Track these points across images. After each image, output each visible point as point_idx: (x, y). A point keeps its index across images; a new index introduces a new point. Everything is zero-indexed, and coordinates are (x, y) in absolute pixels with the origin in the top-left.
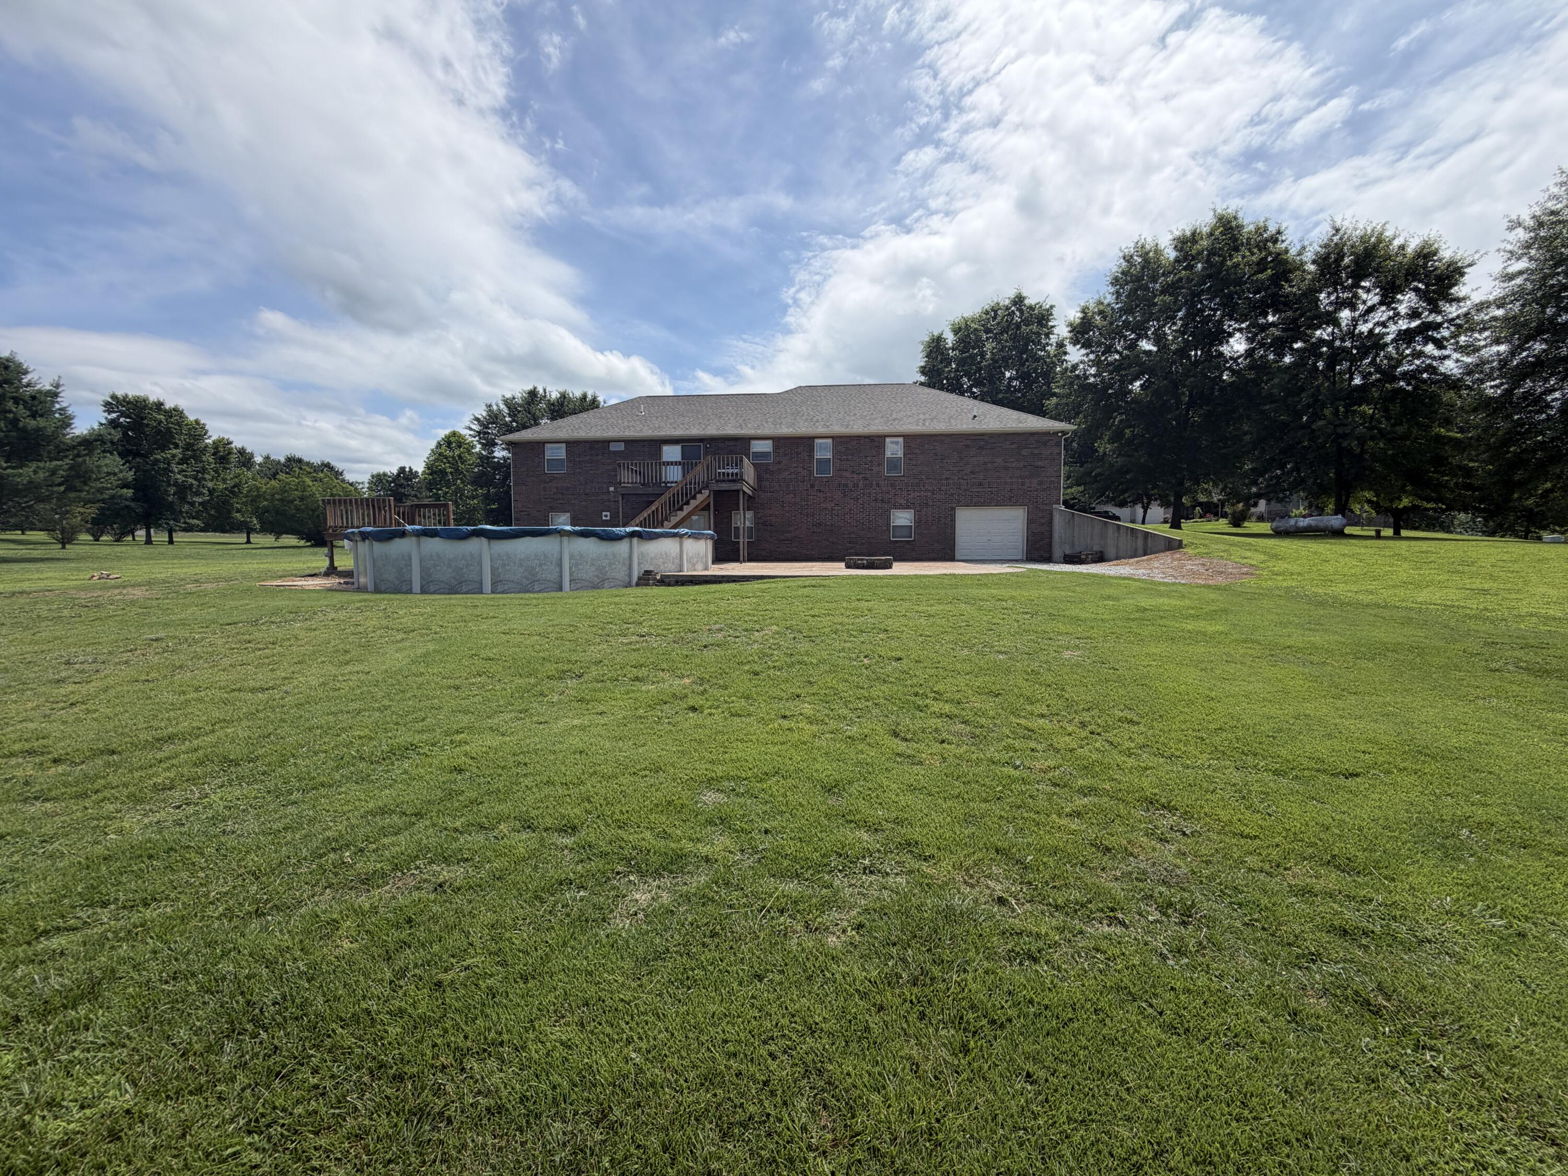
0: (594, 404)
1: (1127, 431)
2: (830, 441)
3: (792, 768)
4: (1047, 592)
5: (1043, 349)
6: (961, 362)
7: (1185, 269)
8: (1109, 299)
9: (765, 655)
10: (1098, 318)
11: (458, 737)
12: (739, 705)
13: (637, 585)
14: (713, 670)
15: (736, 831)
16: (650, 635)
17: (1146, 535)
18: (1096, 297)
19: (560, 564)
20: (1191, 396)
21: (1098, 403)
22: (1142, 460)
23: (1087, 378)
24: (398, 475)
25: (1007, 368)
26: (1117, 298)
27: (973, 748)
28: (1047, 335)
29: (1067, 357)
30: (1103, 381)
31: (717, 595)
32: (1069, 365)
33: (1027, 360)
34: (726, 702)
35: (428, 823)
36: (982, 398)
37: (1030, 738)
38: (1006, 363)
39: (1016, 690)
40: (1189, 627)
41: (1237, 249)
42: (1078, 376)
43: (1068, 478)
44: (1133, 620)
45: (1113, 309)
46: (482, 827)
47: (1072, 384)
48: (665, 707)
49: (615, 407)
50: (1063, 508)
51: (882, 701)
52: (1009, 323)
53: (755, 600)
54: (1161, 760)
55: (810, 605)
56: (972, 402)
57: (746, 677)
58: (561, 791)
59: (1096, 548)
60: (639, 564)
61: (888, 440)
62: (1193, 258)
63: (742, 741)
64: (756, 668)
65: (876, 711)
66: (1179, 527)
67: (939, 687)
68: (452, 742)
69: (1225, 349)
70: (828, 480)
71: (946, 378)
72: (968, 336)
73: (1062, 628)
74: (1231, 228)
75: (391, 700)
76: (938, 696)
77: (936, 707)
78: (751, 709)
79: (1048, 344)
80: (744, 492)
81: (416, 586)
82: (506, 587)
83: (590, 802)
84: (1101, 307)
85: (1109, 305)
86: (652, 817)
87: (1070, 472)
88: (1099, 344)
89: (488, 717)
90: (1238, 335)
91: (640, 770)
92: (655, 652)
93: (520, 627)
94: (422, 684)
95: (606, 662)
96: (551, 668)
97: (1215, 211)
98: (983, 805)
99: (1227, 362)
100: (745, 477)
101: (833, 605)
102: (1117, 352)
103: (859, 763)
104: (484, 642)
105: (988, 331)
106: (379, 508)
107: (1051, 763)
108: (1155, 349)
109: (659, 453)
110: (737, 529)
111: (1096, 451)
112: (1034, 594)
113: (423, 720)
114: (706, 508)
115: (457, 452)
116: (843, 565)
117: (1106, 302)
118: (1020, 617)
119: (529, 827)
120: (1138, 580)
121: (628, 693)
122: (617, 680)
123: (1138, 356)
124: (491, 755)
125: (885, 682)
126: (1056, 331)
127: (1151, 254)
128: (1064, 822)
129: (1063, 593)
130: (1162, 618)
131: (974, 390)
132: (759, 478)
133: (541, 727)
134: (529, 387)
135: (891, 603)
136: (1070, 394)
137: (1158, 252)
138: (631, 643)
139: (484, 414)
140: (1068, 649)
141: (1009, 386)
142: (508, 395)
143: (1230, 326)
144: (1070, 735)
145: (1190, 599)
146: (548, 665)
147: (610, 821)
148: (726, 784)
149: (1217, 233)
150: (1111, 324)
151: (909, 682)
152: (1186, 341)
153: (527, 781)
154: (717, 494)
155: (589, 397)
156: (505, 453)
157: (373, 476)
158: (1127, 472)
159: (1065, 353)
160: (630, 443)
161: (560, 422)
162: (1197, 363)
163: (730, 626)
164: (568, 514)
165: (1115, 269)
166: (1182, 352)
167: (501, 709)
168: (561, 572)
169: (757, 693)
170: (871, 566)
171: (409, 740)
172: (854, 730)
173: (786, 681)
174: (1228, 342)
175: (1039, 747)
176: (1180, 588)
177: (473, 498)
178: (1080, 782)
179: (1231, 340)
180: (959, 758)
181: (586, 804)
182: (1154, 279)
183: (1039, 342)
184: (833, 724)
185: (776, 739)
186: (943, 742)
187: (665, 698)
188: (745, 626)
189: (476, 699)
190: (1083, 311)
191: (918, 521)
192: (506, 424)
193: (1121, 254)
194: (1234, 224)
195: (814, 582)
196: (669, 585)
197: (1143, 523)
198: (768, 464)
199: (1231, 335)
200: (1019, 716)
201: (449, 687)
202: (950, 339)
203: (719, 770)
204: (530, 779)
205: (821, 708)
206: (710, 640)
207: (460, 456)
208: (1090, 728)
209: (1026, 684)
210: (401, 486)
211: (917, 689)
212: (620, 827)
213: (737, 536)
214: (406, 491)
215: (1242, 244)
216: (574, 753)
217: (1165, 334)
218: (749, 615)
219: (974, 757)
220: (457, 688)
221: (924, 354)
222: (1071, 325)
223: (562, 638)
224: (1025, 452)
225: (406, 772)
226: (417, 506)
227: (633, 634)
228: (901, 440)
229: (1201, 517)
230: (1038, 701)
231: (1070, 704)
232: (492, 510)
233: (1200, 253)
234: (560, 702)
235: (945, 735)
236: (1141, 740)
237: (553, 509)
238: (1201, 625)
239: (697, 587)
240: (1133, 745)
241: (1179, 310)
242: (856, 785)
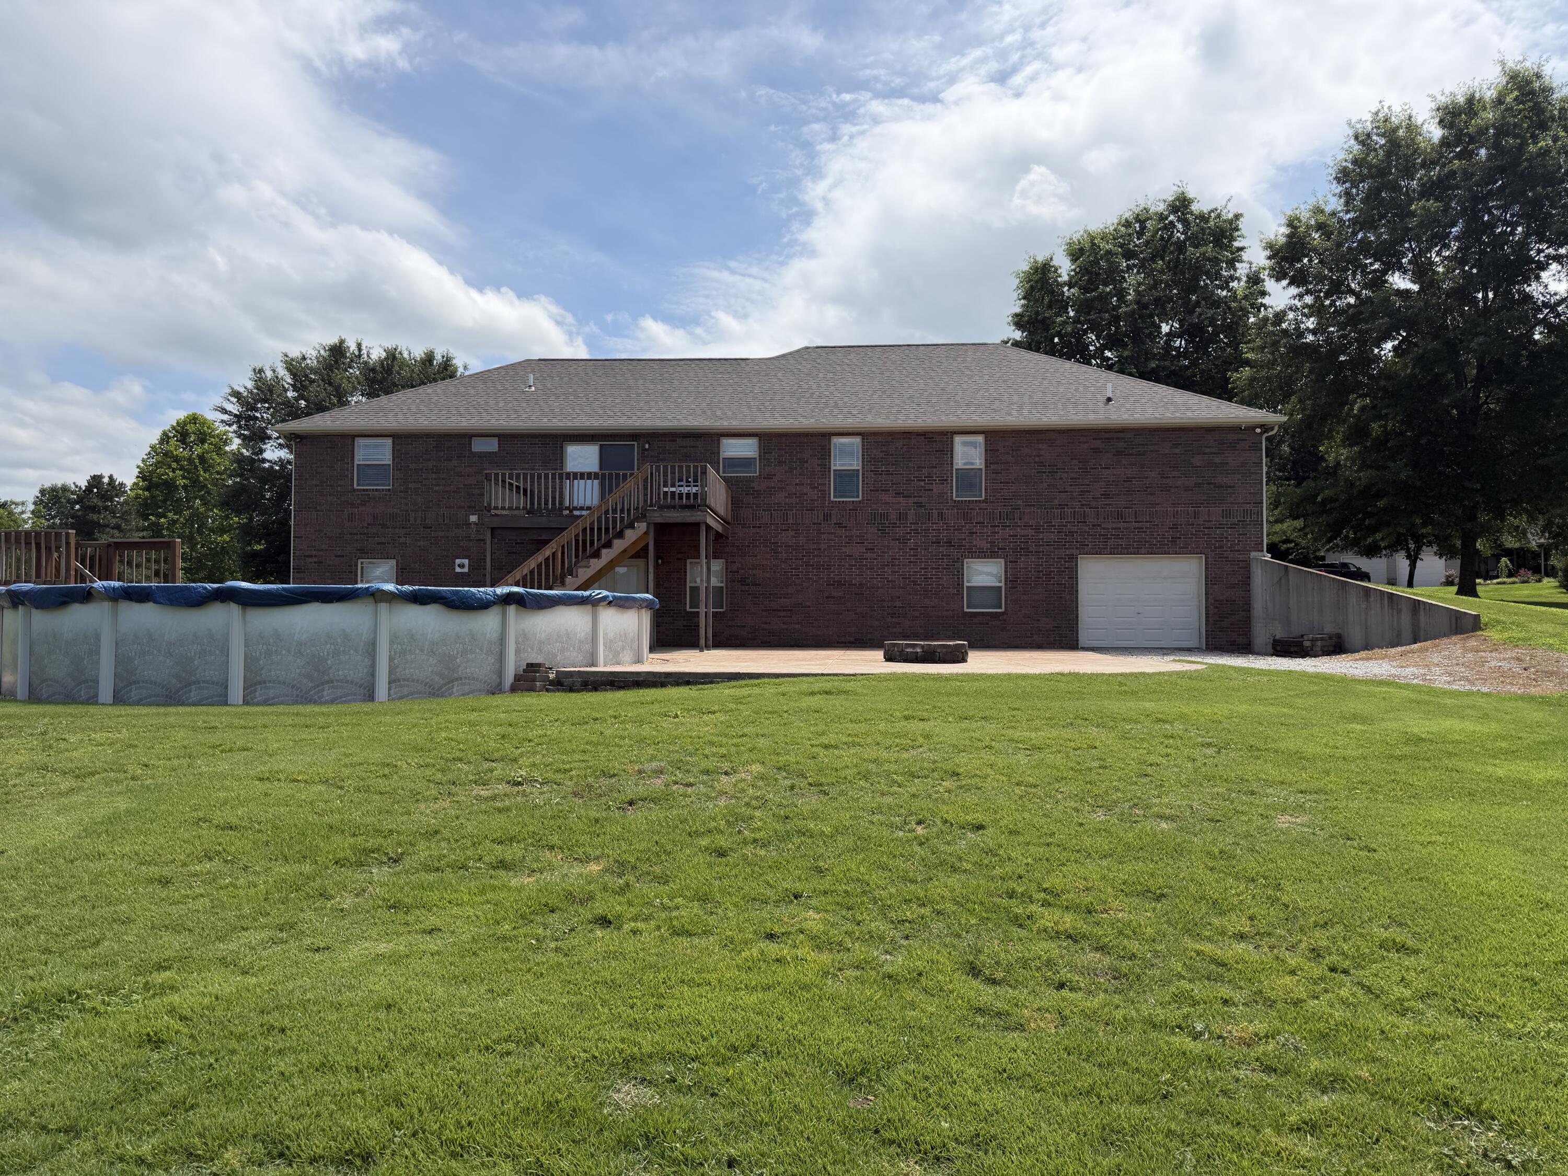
0: (446, 370)
1: (1374, 426)
2: (857, 440)
3: (783, 1036)
4: (1244, 708)
5: (1225, 286)
6: (1084, 307)
7: (1459, 156)
8: (1334, 204)
9: (739, 818)
10: (1316, 236)
11: (159, 978)
12: (689, 912)
13: (514, 689)
14: (643, 846)
15: (675, 1162)
16: (532, 781)
17: (1416, 605)
18: (1312, 201)
19: (371, 650)
20: (1481, 367)
21: (1321, 378)
22: (1403, 476)
23: (1301, 335)
24: (89, 488)
25: (1165, 318)
26: (1347, 204)
27: (1117, 999)
28: (1231, 264)
29: (1266, 300)
30: (1329, 340)
31: (656, 708)
32: (1270, 313)
33: (1197, 304)
34: (664, 908)
35: (88, 1146)
36: (1121, 368)
37: (1219, 979)
38: (1162, 308)
39: (1193, 888)
40: (1500, 772)
41: (1543, 126)
42: (1285, 332)
43: (1275, 504)
44: (1399, 759)
45: (1341, 220)
46: (191, 1155)
47: (1275, 344)
48: (551, 919)
49: (482, 377)
50: (1268, 557)
51: (949, 906)
52: (1166, 242)
53: (722, 717)
54: (1461, 1022)
55: (821, 727)
56: (1104, 375)
57: (701, 858)
58: (347, 1083)
59: (1329, 629)
60: (518, 652)
61: (958, 439)
62: (1472, 140)
63: (691, 983)
64: (722, 842)
65: (937, 926)
66: (1474, 594)
67: (1054, 881)
68: (147, 987)
69: (1534, 289)
70: (855, 507)
71: (1059, 334)
72: (1097, 262)
73: (1272, 772)
74: (1532, 92)
75: (39, 905)
76: (1051, 898)
77: (1048, 918)
78: (711, 920)
79: (1232, 278)
80: (708, 527)
81: (106, 690)
82: (271, 693)
83: (400, 1105)
84: (1322, 218)
85: (1334, 214)
86: (516, 1135)
87: (1279, 494)
88: (1320, 278)
89: (220, 939)
90: (1554, 267)
91: (498, 1042)
92: (537, 813)
93: (291, 768)
94: (100, 874)
95: (446, 833)
96: (343, 844)
97: (1503, 63)
98: (1136, 1110)
99: (1539, 310)
100: (711, 501)
101: (863, 728)
102: (1352, 292)
103: (907, 1027)
104: (222, 795)
105: (1129, 255)
106: (48, 549)
107: (1261, 1027)
108: (1416, 288)
109: (559, 458)
110: (696, 590)
111: (1322, 459)
112: (1221, 710)
113: (97, 943)
114: (640, 553)
115: (198, 450)
116: (879, 654)
117: (1328, 209)
118: (1197, 753)
119: (281, 1155)
120: (1406, 686)
121: (482, 892)
122: (464, 867)
123: (1387, 299)
124: (219, 1013)
125: (954, 869)
126: (1245, 256)
127: (1401, 133)
128: (1286, 1142)
129: (1273, 710)
130: (1450, 755)
131: (1108, 354)
132: (735, 503)
133: (317, 957)
134: (333, 340)
135: (965, 724)
136: (1273, 363)
137: (1412, 128)
138: (494, 798)
139: (250, 385)
140: (1284, 811)
141: (1168, 346)
142: (295, 353)
143: (1539, 251)
144: (1293, 973)
145: (1499, 721)
146: (337, 838)
147: (436, 1143)
148: (658, 1068)
149: (1509, 99)
150: (1339, 245)
151: (998, 871)
152: (1467, 276)
153: (281, 1064)
154: (661, 529)
155: (438, 358)
156: (284, 454)
157: (43, 492)
158: (1379, 495)
159: (1264, 294)
160: (505, 437)
161: (383, 399)
162: (1487, 311)
163: (678, 765)
164: (393, 562)
165: (1341, 156)
166: (1462, 294)
167: (244, 923)
168: (373, 665)
169: (722, 891)
170: (929, 657)
171: (66, 982)
172: (897, 963)
173: (776, 866)
174: (1538, 278)
175: (1238, 997)
176: (1480, 701)
177: (222, 531)
178: (1315, 1064)
179: (1544, 275)
180: (1092, 1016)
181: (393, 1110)
182: (1408, 173)
183: (1218, 276)
184: (859, 951)
185: (754, 979)
186: (1061, 986)
187: (554, 901)
188: (705, 764)
189: (200, 904)
190: (1290, 224)
191: (1012, 581)
192: (287, 403)
193: (1351, 132)
194: (1537, 85)
195: (828, 686)
196: (571, 690)
197: (1410, 584)
198: (751, 480)
199: (1543, 267)
200: (1199, 937)
201: (151, 881)
202: (1065, 267)
203: (647, 1041)
204: (290, 1059)
205: (838, 919)
206: (641, 790)
207: (202, 458)
208: (1328, 960)
209: (1209, 877)
210: (94, 509)
211: (1012, 884)
212: (454, 1155)
213: (695, 603)
214: (102, 518)
215: (1553, 118)
216: (376, 1007)
217: (1432, 263)
218: (712, 744)
219: (1119, 1015)
220: (165, 882)
221: (1021, 293)
222: (1270, 246)
223: (367, 789)
224: (1197, 461)
225: (54, 1045)
226: (117, 545)
227: (500, 780)
228: (980, 439)
229: (1510, 575)
230: (1232, 909)
231: (1291, 915)
232: (255, 555)
233: (1483, 131)
234: (356, 909)
235: (1065, 974)
236: (1422, 983)
237: (365, 553)
238: (1519, 768)
239: (620, 694)
240: (1407, 993)
241: (1454, 225)
242: (900, 1070)
